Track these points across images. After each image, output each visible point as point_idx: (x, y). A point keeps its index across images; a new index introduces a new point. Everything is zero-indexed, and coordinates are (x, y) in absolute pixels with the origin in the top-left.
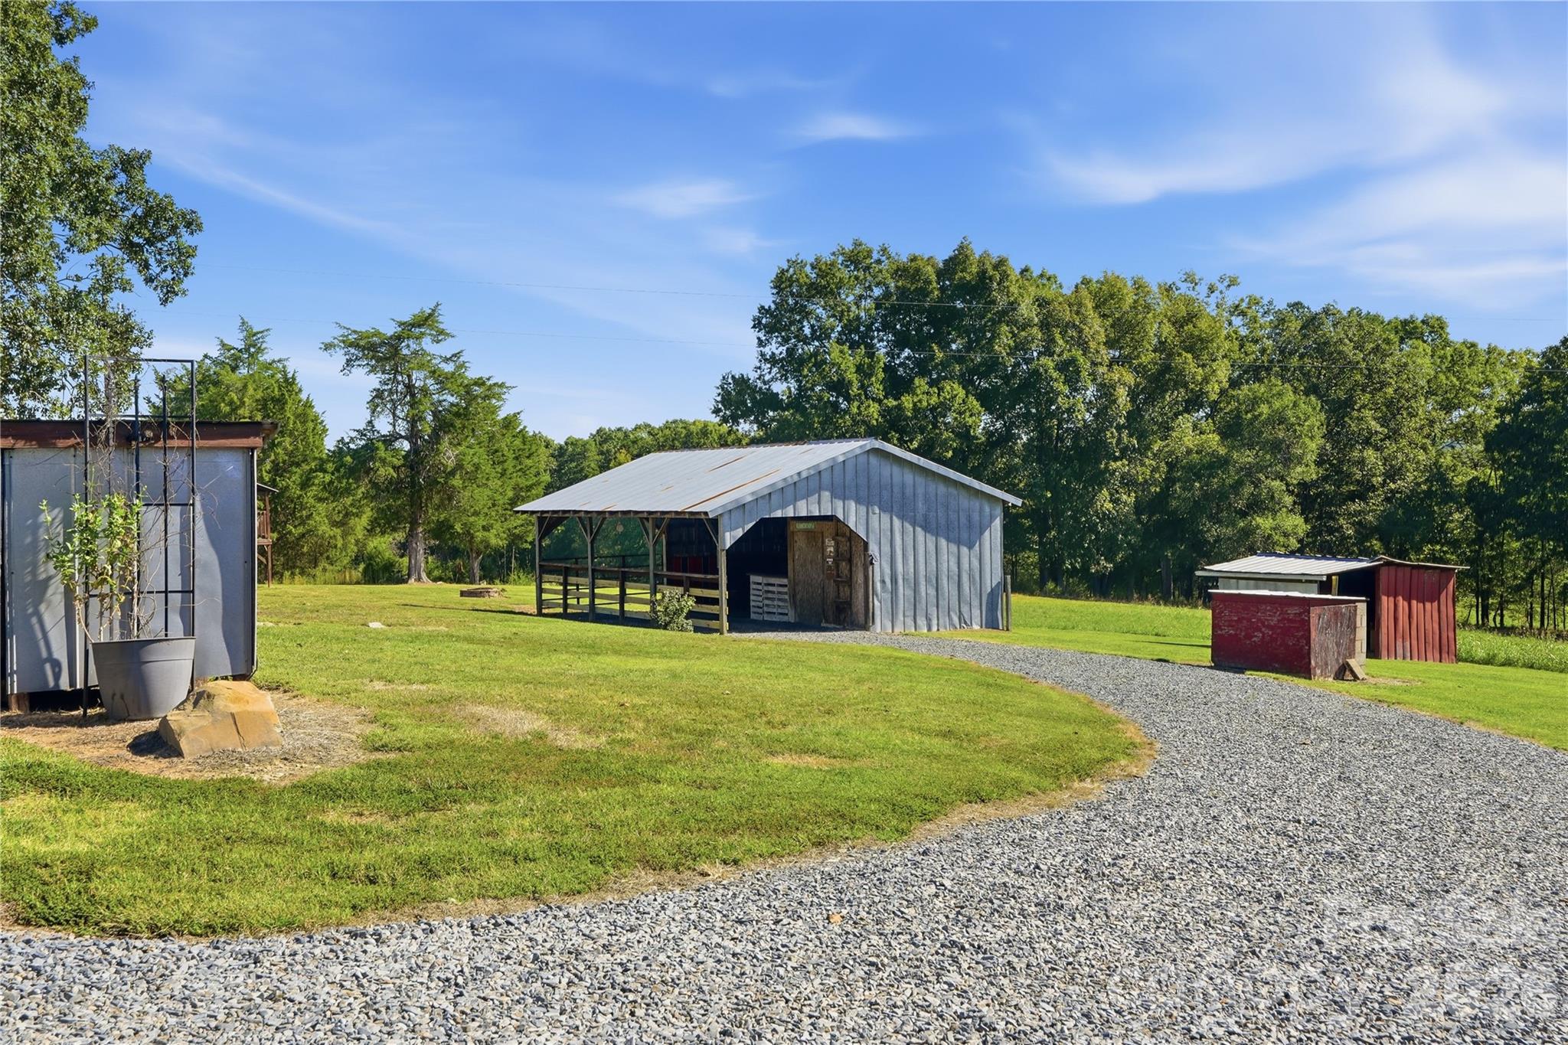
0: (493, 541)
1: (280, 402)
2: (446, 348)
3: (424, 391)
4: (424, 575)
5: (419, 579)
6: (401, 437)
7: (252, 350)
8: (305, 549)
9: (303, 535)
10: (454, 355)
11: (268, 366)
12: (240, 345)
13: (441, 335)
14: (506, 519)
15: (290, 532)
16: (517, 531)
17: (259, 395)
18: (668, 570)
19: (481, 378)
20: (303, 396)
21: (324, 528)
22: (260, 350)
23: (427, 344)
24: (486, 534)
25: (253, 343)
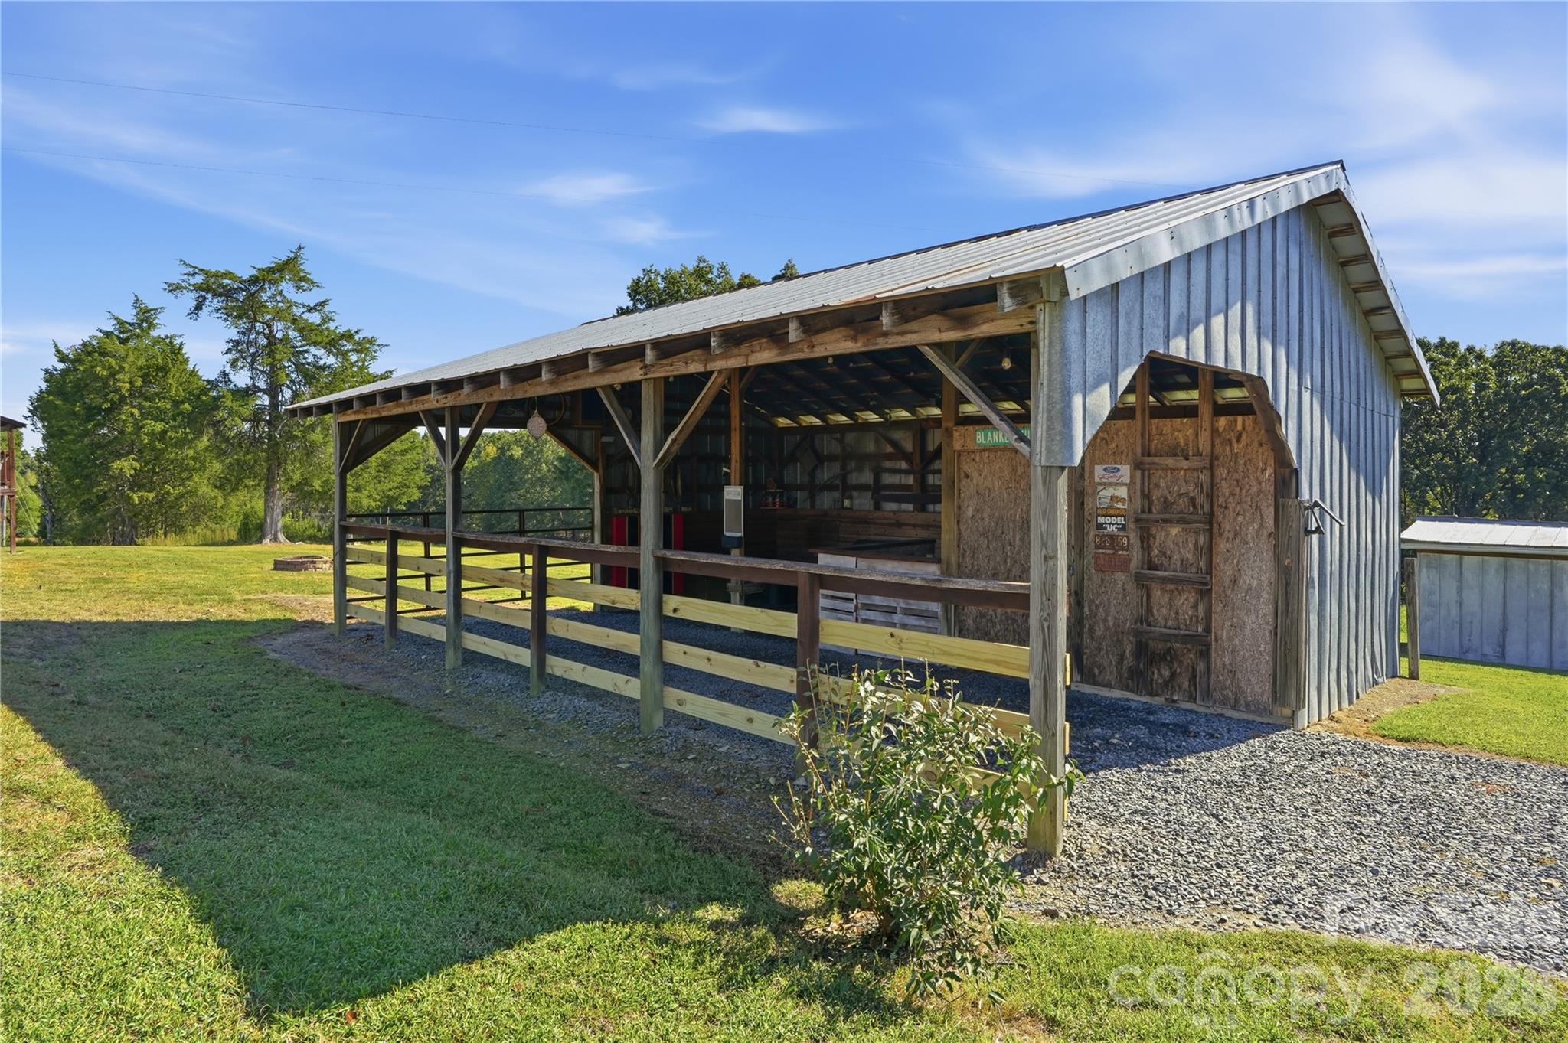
0: (365, 502)
1: (163, 370)
2: (311, 298)
3: (285, 340)
4: (281, 536)
5: (275, 539)
6: (260, 390)
7: (145, 325)
8: (184, 508)
9: (182, 496)
10: (318, 304)
11: (157, 341)
12: (132, 319)
13: (302, 281)
14: (380, 482)
15: (168, 493)
16: (391, 493)
17: (142, 362)
18: (605, 540)
19: (349, 331)
20: (190, 367)
21: (204, 488)
22: (151, 326)
23: (287, 287)
24: (358, 495)
25: (146, 317)
